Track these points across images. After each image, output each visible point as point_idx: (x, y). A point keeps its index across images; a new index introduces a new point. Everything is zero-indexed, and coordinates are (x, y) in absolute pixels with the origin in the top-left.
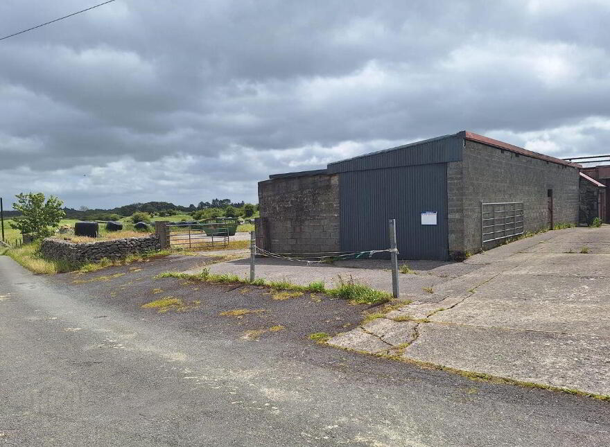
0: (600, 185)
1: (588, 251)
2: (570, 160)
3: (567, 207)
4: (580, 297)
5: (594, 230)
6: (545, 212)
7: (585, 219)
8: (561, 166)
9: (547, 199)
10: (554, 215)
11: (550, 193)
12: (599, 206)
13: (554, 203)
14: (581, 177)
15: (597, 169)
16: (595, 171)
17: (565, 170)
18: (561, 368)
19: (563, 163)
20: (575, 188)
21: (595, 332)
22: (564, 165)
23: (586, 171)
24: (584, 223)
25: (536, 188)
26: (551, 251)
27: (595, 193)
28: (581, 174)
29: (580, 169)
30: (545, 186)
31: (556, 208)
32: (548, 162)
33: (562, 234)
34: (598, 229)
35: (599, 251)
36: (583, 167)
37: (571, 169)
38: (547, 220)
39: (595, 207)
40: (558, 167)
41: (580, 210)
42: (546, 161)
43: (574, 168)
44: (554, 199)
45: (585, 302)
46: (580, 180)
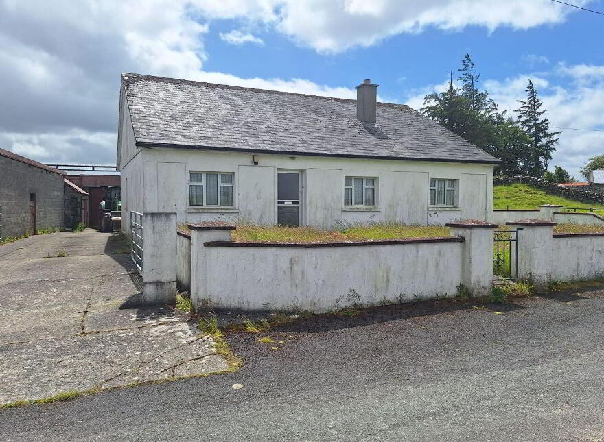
0: (83, 192)
1: (65, 254)
2: (57, 166)
3: (51, 211)
4: (47, 301)
5: (76, 234)
6: (28, 217)
7: (70, 224)
8: (44, 171)
9: (29, 203)
10: (37, 219)
11: (33, 197)
12: (83, 211)
13: (37, 208)
14: (65, 183)
15: (81, 177)
16: (79, 179)
17: (50, 176)
18: (10, 381)
19: (48, 168)
20: (59, 193)
21: (53, 335)
22: (47, 171)
23: (71, 178)
24: (68, 227)
25: (17, 192)
26: (29, 256)
27: (79, 200)
28: (66, 180)
29: (64, 176)
30: (27, 190)
31: (40, 214)
32: (30, 165)
33: (45, 238)
34: (81, 233)
35: (75, 254)
36: (68, 174)
37: (55, 175)
38: (29, 225)
39: (79, 213)
40: (42, 172)
41: (65, 214)
42: (29, 164)
43: (59, 174)
44: (37, 204)
45: (50, 306)
46: (65, 186)
